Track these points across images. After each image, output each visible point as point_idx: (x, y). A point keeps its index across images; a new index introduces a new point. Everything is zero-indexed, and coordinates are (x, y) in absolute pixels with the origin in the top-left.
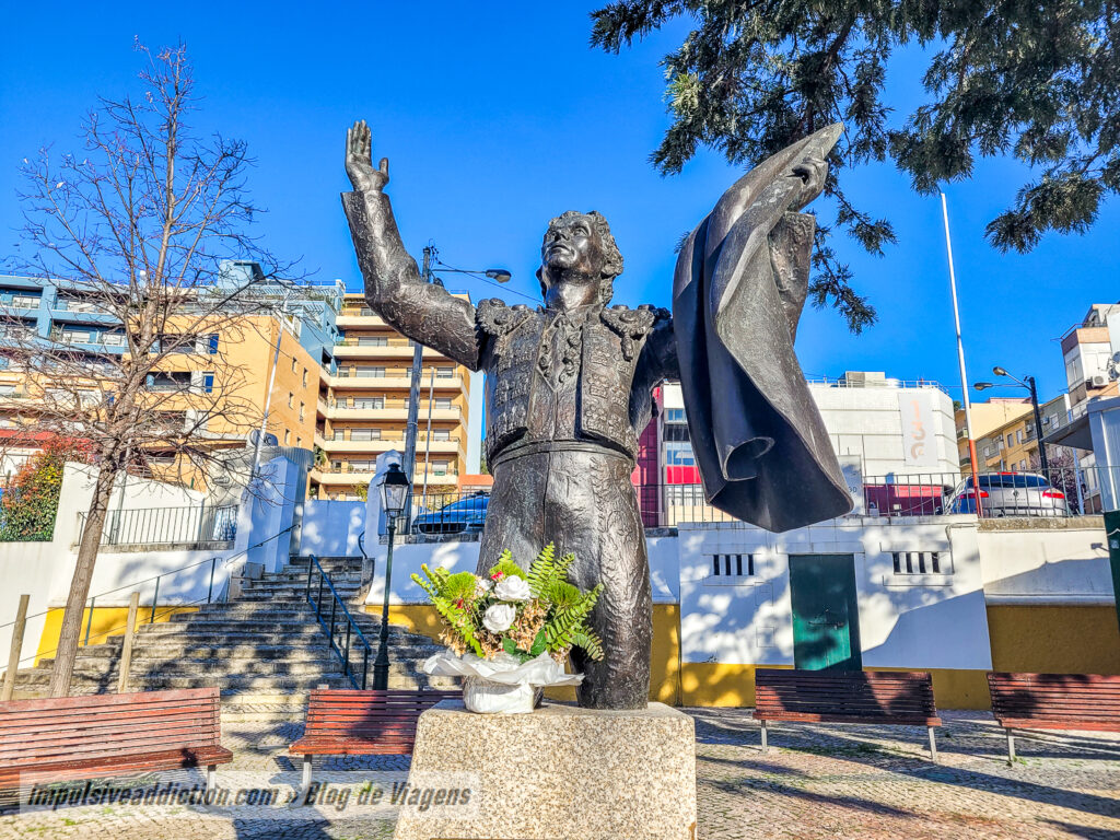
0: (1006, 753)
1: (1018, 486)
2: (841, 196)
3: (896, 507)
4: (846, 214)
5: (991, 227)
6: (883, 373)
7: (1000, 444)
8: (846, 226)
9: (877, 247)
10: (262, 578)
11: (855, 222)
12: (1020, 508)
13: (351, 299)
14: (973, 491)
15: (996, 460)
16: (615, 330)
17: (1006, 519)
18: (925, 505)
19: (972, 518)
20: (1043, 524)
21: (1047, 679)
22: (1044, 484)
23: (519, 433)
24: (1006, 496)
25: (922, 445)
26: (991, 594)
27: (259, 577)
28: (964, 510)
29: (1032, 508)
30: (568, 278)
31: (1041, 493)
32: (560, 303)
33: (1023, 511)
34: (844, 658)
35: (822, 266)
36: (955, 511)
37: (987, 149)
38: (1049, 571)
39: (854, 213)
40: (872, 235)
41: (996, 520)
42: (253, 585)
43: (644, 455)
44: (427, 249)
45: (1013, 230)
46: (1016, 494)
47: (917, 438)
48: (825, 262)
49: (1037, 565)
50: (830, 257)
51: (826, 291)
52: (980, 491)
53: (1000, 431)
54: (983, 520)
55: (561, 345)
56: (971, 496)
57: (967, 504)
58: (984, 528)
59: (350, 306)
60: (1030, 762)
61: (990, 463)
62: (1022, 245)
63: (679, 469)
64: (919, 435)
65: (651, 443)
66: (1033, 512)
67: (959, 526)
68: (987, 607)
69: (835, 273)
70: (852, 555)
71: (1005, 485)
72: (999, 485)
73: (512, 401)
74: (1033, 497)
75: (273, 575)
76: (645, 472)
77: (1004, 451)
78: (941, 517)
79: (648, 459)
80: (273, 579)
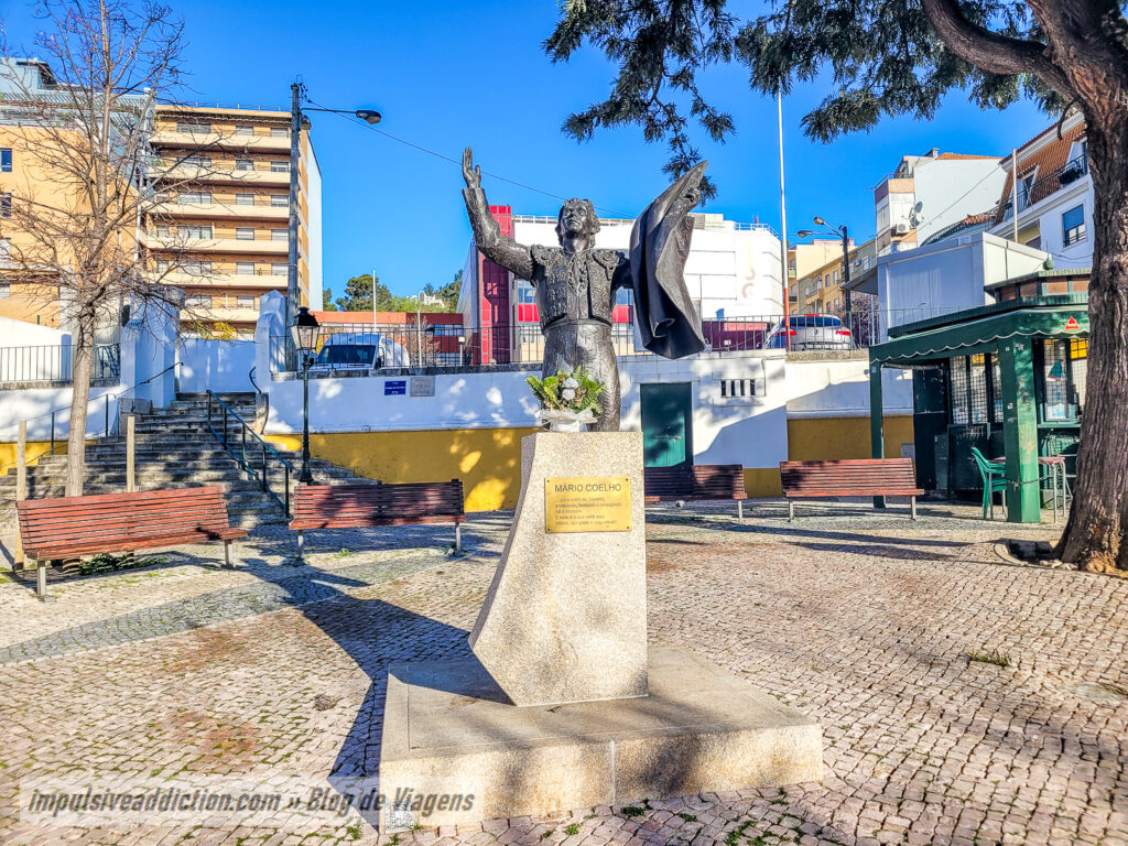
0: (788, 515)
1: (819, 326)
2: (695, 91)
3: (726, 343)
4: (698, 107)
5: (805, 120)
6: (721, 216)
7: (819, 283)
8: (698, 116)
9: (721, 136)
10: (151, 413)
11: (705, 113)
12: (818, 343)
13: (164, 112)
14: (784, 330)
15: (815, 298)
16: (602, 265)
17: (807, 352)
18: (748, 339)
19: (781, 352)
20: (833, 356)
21: (810, 463)
22: (836, 323)
23: (563, 315)
24: (809, 334)
25: (751, 284)
26: (793, 411)
27: (147, 411)
28: (777, 345)
29: (826, 343)
30: (577, 237)
31: (835, 331)
32: (573, 249)
33: (819, 346)
34: (680, 461)
35: (678, 149)
36: (770, 347)
37: (802, 76)
38: (832, 391)
39: (705, 106)
40: (718, 125)
41: (800, 353)
42: (143, 419)
43: (495, 292)
44: (295, 85)
45: (819, 124)
46: (816, 332)
47: (748, 279)
48: (681, 146)
49: (822, 386)
50: (685, 141)
51: (680, 169)
52: (790, 330)
53: (819, 272)
54: (790, 353)
55: (577, 273)
56: (783, 334)
57: (781, 341)
58: (790, 359)
59: (163, 119)
60: (803, 519)
61: (809, 301)
62: (826, 137)
63: (530, 306)
64: (750, 275)
65: (502, 282)
66: (827, 346)
67: (772, 358)
68: (788, 421)
69: (688, 155)
70: (690, 383)
71: (809, 325)
72: (803, 325)
73: (558, 300)
74: (829, 334)
75: (162, 410)
76: (496, 310)
77: (821, 290)
78: (759, 351)
79: (499, 297)
80: (163, 414)
